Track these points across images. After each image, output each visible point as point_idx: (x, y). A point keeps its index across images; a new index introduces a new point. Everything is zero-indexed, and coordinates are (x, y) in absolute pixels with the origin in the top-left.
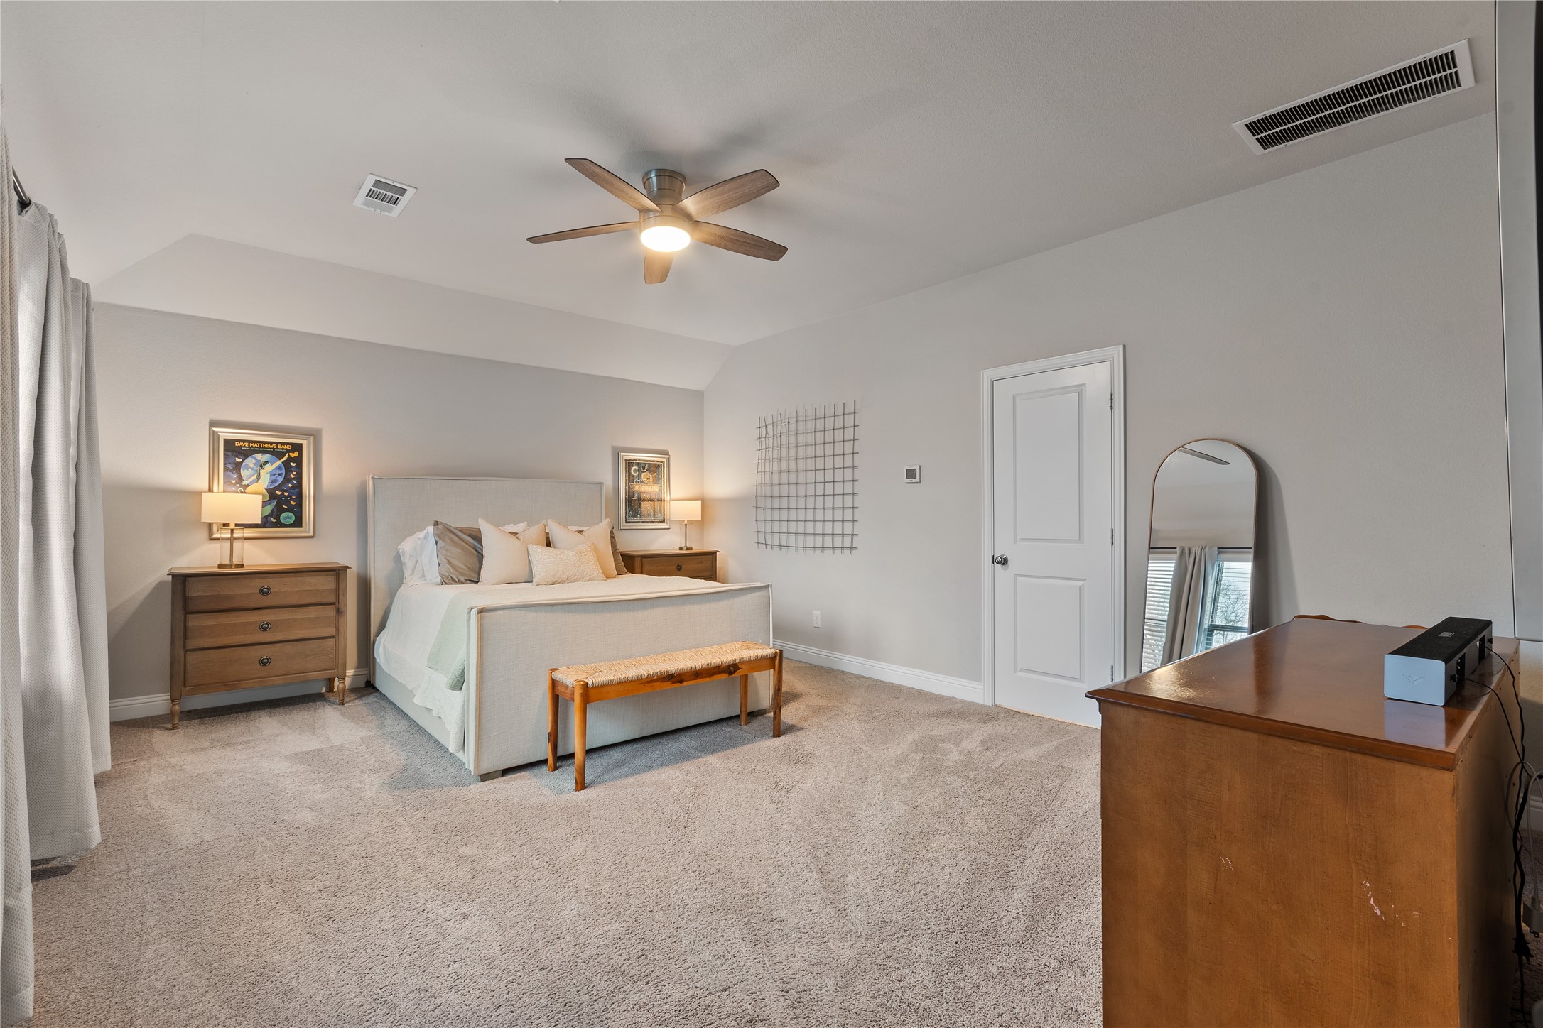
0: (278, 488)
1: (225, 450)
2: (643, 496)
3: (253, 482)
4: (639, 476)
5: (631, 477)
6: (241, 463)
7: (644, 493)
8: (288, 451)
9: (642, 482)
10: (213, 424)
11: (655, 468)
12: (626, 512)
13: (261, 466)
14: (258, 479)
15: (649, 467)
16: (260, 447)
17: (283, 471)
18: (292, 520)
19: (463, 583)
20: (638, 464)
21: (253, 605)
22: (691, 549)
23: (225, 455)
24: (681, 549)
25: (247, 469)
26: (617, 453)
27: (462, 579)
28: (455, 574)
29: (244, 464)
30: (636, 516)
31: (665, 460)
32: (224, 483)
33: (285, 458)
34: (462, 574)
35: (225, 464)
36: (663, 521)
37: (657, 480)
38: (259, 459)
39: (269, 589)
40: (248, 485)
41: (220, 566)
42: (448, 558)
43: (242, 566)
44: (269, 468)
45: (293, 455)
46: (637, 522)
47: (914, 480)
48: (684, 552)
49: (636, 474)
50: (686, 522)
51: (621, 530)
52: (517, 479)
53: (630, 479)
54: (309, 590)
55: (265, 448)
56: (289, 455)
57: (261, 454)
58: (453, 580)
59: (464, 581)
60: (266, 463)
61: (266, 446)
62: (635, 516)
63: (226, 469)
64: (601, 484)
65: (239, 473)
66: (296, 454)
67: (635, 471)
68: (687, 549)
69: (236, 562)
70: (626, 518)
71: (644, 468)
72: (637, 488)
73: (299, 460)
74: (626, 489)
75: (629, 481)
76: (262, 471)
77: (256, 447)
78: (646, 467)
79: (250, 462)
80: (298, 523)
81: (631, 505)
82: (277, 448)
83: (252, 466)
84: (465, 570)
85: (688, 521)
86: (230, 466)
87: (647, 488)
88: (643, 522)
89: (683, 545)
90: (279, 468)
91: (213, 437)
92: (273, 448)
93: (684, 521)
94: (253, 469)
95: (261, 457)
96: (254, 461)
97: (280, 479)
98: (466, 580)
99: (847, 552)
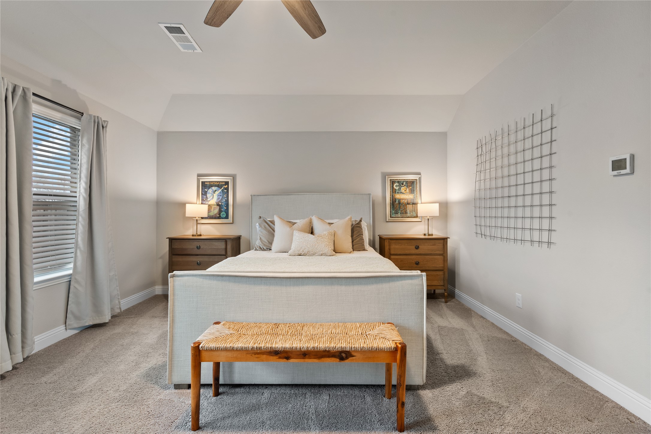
0: (220, 201)
1: (202, 186)
2: (402, 201)
3: (211, 199)
4: (400, 189)
5: (394, 190)
6: (207, 191)
7: (403, 199)
8: (224, 185)
9: (401, 193)
10: (199, 175)
11: (411, 185)
12: (391, 211)
13: (214, 192)
14: (213, 198)
15: (406, 183)
16: (214, 184)
17: (222, 194)
18: (225, 216)
19: (266, 250)
20: (398, 182)
21: (194, 253)
22: (432, 235)
23: (202, 188)
24: (425, 235)
25: (209, 194)
26: (384, 176)
27: (265, 248)
28: (261, 245)
29: (208, 191)
30: (398, 214)
31: (418, 178)
32: (202, 200)
33: (223, 188)
34: (265, 245)
35: (202, 192)
36: (417, 217)
37: (412, 191)
38: (213, 189)
39: (200, 246)
40: (209, 201)
41: (193, 235)
42: (260, 236)
43: (200, 235)
44: (217, 193)
45: (225, 187)
46: (398, 217)
47: (623, 172)
48: (427, 237)
49: (397, 188)
50: (428, 217)
51: (387, 222)
52: (320, 193)
53: (393, 191)
54: (214, 248)
55: (215, 184)
56: (224, 187)
57: (214, 187)
58: (260, 248)
59: (266, 249)
60: (216, 191)
61: (216, 183)
62: (396, 213)
63: (202, 194)
64: (369, 194)
65: (206, 196)
66: (226, 186)
67: (396, 186)
68: (429, 235)
69: (199, 234)
70: (391, 215)
71: (403, 184)
72: (398, 196)
73: (227, 189)
74: (390, 198)
75: (393, 192)
76: (214, 194)
77: (212, 184)
78: (404, 183)
79: (210, 191)
80: (227, 217)
81: (394, 207)
82: (220, 184)
83: (211, 192)
84: (266, 243)
85: (430, 217)
86: (203, 193)
87: (405, 196)
88: (402, 217)
89: (426, 233)
90: (220, 193)
91: (198, 180)
92: (218, 184)
93: (427, 217)
94: (211, 193)
95: (214, 188)
96: (212, 190)
97: (221, 197)
98: (267, 249)
99: (545, 246)
